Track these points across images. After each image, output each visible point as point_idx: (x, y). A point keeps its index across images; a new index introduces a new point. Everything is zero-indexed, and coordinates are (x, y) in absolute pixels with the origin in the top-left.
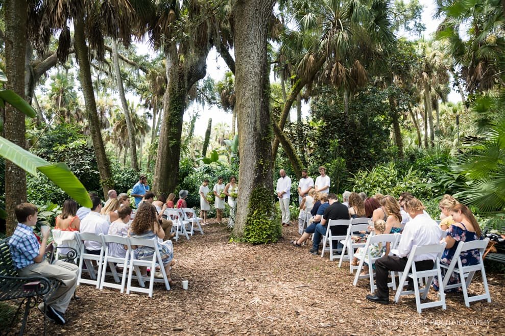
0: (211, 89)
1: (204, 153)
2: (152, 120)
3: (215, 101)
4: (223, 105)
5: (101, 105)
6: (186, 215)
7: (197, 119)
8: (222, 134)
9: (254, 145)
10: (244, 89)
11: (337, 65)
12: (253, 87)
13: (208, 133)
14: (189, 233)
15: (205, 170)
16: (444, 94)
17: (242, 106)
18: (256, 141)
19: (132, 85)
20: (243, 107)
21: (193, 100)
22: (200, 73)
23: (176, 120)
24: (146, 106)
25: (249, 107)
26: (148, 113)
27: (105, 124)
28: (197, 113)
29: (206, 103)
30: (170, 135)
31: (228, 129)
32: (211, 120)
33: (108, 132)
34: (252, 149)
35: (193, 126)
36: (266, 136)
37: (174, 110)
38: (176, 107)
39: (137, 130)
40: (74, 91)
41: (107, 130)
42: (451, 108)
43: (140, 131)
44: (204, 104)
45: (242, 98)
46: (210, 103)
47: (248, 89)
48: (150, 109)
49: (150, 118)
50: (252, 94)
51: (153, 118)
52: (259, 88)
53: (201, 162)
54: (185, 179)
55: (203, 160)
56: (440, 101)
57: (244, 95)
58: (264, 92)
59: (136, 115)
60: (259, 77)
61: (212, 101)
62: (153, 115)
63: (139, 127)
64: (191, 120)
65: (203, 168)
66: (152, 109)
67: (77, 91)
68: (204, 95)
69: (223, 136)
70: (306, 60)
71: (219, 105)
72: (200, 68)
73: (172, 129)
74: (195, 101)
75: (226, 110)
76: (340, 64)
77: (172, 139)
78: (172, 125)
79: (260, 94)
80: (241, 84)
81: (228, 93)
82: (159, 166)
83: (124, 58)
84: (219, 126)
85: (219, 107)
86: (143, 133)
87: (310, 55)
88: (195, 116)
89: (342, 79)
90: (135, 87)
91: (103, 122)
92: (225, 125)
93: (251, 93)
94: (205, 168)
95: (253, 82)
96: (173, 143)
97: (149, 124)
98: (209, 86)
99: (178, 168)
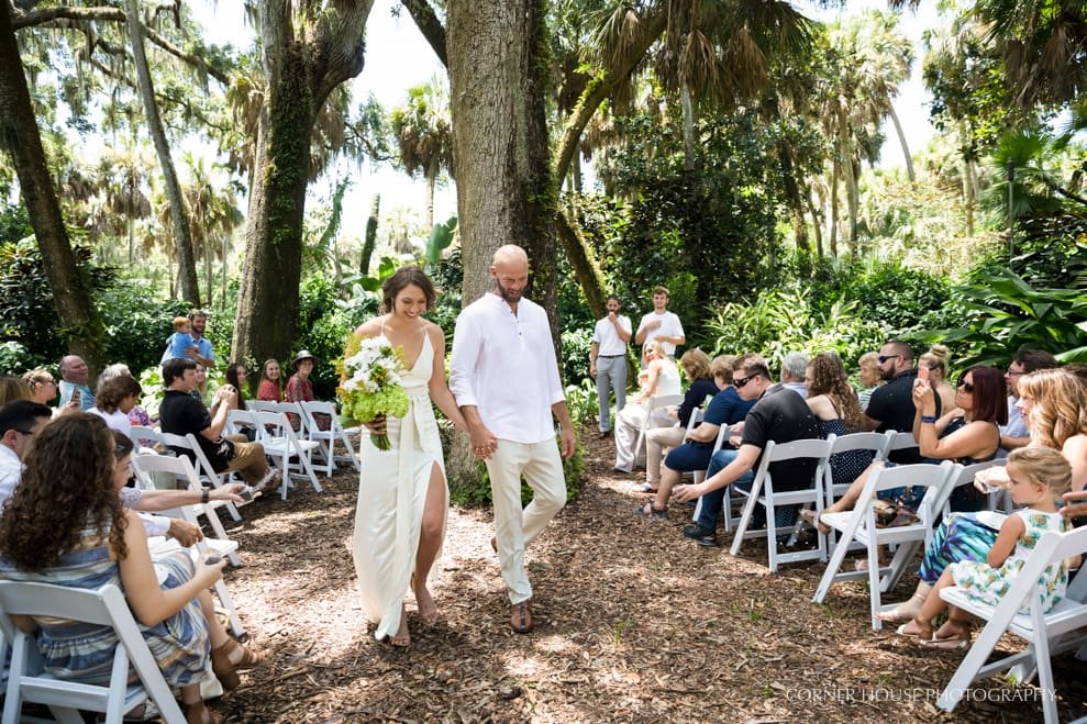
0: (376, 124)
1: (364, 267)
2: (247, 197)
3: (386, 154)
4: (405, 163)
5: (129, 164)
6: (312, 419)
7: (346, 192)
8: (403, 231)
9: (507, 217)
10: (474, 51)
11: (695, 37)
12: (504, 44)
13: (372, 225)
14: (322, 468)
15: (366, 304)
16: (872, 148)
17: (468, 102)
18: (511, 205)
19: (196, 115)
20: (473, 106)
21: (336, 151)
22: (349, 63)
23: (290, 178)
24: (231, 166)
25: (491, 104)
26: (236, 183)
27: (139, 208)
28: (347, 178)
29: (367, 157)
30: (275, 215)
31: (415, 219)
32: (379, 197)
33: (150, 227)
34: (500, 228)
35: (338, 208)
36: (540, 193)
37: (284, 152)
38: (289, 145)
39: (213, 222)
40: (59, 128)
41: (148, 221)
42: (880, 180)
43: (220, 223)
44: (361, 159)
45: (469, 78)
46: (375, 156)
47: (486, 49)
48: (241, 173)
49: (240, 192)
50: (500, 65)
51: (248, 193)
52: (519, 48)
53: (357, 288)
54: (316, 326)
55: (360, 282)
56: (864, 164)
57: (476, 69)
58: (532, 63)
59: (209, 186)
60: (521, 16)
61: (380, 153)
62: (247, 187)
63: (218, 215)
64: (334, 192)
65: (362, 300)
66: (246, 174)
67: (64, 127)
68: (362, 139)
69: (406, 235)
70: (619, 21)
71: (397, 164)
72: (349, 49)
73: (278, 200)
74: (341, 153)
75: (410, 174)
76: (702, 36)
77: (277, 224)
78: (279, 189)
79: (522, 67)
80: (464, 36)
81: (415, 134)
82: (248, 293)
83: (169, 44)
84: (397, 215)
85: (395, 167)
86: (228, 228)
87: (626, 10)
88: (342, 183)
89: (709, 71)
90: (202, 120)
91: (134, 202)
92: (409, 210)
93: (496, 59)
94: (365, 301)
95: (502, 27)
96: (281, 234)
97: (239, 208)
98: (372, 119)
99: (298, 299)
